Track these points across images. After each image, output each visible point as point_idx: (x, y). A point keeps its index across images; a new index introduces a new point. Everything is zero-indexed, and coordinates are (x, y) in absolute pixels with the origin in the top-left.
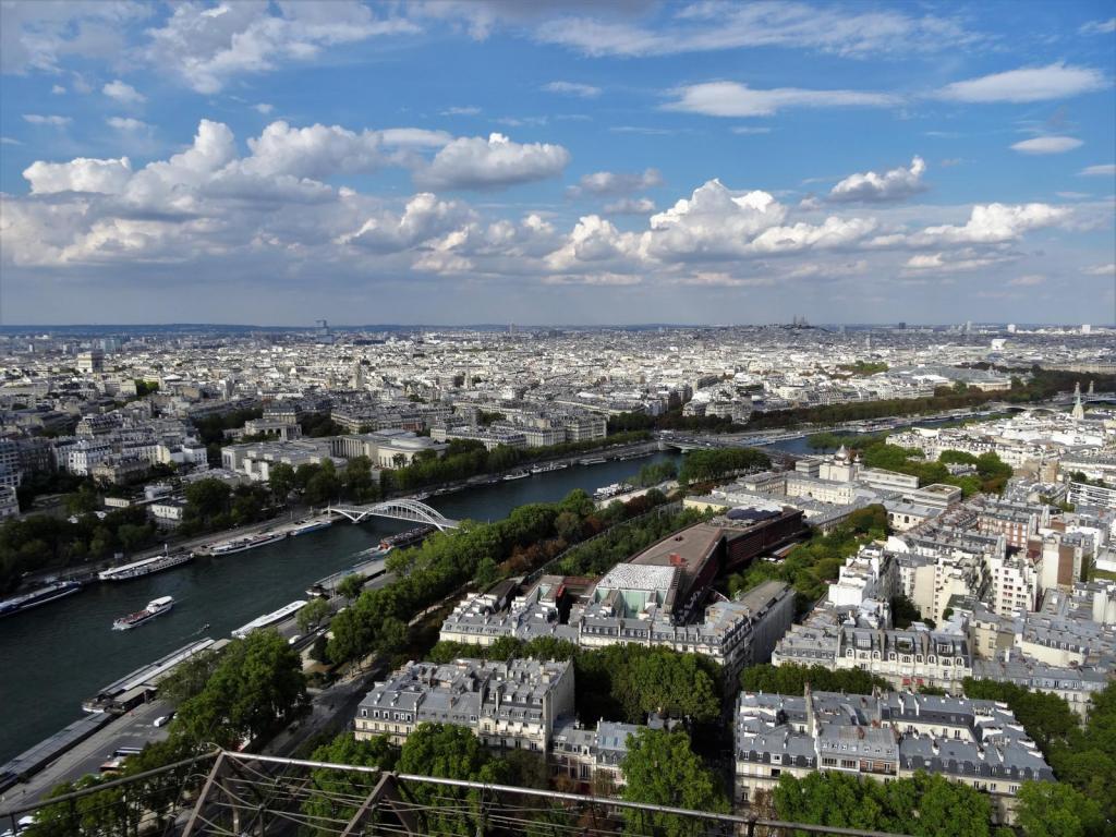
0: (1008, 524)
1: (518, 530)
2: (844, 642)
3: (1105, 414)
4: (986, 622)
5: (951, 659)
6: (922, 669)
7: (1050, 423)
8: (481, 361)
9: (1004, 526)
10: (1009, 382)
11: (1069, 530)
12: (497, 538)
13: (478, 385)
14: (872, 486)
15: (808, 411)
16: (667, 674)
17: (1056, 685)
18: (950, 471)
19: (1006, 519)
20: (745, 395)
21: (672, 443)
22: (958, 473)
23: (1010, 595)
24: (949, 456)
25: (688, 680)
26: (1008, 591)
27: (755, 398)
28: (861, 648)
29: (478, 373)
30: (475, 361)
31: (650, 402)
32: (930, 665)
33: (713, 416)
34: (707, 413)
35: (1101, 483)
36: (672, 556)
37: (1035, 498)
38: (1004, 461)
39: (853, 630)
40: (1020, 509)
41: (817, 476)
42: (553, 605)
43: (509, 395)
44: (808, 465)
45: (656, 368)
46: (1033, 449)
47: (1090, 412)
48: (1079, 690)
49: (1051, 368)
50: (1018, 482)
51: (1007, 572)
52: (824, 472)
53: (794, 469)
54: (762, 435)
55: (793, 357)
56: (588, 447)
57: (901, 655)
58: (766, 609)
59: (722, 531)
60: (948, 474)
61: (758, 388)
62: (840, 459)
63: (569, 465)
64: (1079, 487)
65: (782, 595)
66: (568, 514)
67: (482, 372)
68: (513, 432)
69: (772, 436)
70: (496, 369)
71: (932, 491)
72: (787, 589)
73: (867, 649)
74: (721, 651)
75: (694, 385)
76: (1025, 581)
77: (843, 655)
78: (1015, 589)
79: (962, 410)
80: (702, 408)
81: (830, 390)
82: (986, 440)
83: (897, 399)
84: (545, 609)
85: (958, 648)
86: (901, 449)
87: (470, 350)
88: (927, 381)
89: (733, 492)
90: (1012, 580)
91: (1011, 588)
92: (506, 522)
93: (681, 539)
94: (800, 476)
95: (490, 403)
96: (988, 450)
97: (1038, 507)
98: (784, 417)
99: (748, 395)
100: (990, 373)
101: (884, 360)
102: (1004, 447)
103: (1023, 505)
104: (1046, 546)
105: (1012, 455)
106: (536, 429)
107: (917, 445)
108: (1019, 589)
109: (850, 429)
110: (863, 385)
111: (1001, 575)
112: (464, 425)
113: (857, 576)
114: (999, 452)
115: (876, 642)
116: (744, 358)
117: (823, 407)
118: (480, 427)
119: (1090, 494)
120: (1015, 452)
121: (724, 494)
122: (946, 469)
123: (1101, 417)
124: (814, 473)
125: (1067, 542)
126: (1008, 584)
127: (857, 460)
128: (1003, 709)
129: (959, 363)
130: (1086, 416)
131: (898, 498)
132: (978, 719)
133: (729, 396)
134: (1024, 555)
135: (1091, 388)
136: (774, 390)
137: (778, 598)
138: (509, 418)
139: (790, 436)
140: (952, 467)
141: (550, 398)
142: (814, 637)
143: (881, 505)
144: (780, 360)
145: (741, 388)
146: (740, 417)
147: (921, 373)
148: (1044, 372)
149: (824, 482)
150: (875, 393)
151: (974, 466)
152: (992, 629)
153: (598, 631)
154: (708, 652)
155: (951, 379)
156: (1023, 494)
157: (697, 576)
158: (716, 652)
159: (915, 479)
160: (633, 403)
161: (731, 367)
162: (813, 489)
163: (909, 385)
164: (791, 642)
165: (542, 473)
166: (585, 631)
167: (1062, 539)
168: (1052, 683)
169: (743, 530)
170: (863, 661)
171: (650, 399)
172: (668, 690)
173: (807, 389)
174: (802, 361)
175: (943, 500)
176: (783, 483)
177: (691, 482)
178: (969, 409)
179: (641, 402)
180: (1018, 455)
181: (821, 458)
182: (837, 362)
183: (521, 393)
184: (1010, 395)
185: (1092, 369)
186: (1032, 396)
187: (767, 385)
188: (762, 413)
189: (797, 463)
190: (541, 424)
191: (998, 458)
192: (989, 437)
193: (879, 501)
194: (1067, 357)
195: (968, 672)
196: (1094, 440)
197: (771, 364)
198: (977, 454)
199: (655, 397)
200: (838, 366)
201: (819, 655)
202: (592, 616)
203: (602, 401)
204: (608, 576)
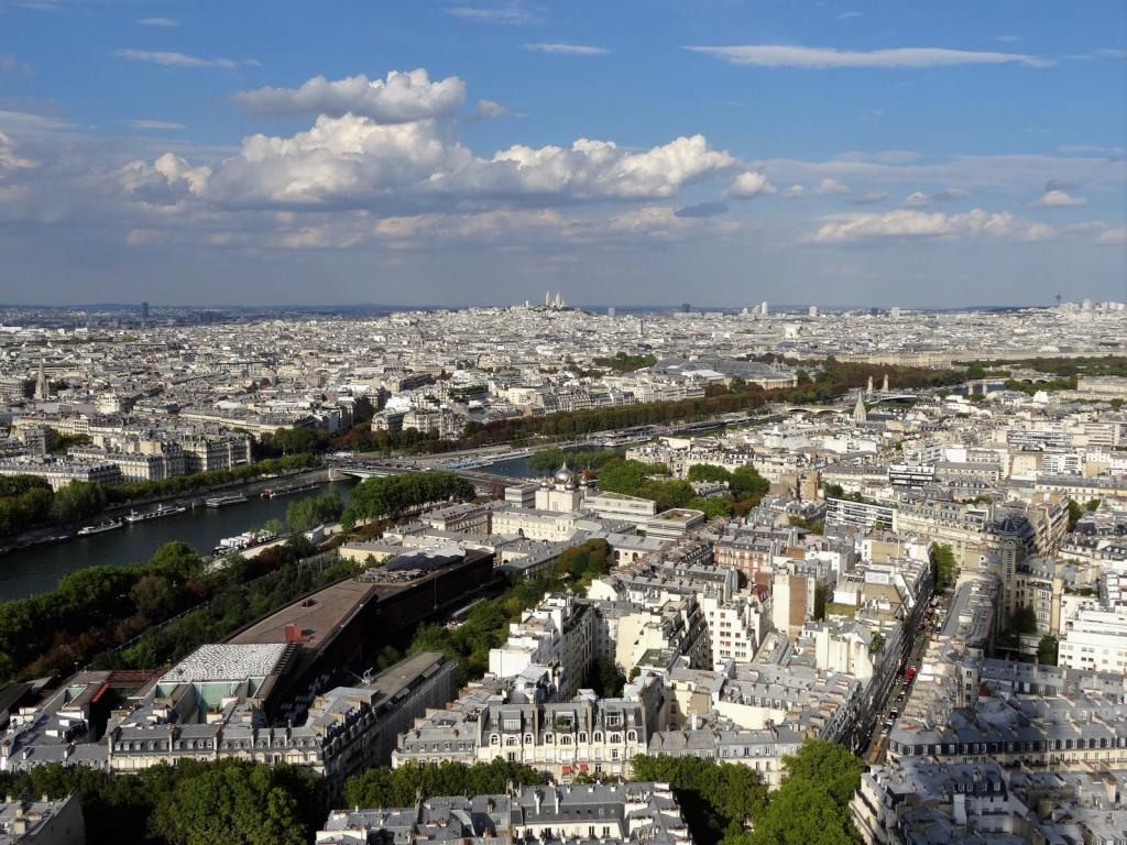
0: (747, 555)
1: (63, 608)
2: (486, 725)
3: (889, 413)
4: (682, 681)
5: (621, 734)
6: (587, 751)
7: (824, 426)
8: (78, 357)
9: (742, 557)
10: (795, 378)
11: (808, 556)
12: (23, 622)
13: (63, 394)
14: (602, 515)
15: (543, 419)
16: (224, 798)
17: (747, 752)
18: (697, 490)
19: (744, 549)
20: (461, 401)
21: (348, 470)
22: (706, 493)
23: (728, 644)
24: (699, 472)
25: (256, 803)
26: (725, 639)
27: (474, 403)
28: (509, 732)
29: (66, 376)
30: (69, 358)
31: (325, 413)
32: (596, 744)
33: (412, 431)
34: (405, 427)
35: (858, 497)
36: (287, 628)
37: (783, 520)
38: (764, 475)
39: (502, 708)
40: (763, 535)
41: (534, 507)
42: (79, 716)
43: (109, 406)
44: (520, 491)
45: (347, 366)
46: (795, 459)
47: (873, 411)
48: (772, 756)
49: (848, 360)
50: (771, 500)
51: (723, 615)
52: (542, 500)
53: (503, 498)
54: (477, 455)
55: (539, 349)
56: (220, 482)
57: (560, 736)
58: (407, 691)
59: (374, 588)
60: (694, 495)
61: (480, 391)
62: (561, 482)
63: (189, 509)
64: (836, 503)
65: (432, 671)
66: (152, 578)
67: (76, 374)
68: (103, 460)
69: (491, 455)
70: (99, 369)
71: (668, 518)
72: (442, 662)
73: (516, 732)
74: (322, 757)
75: (393, 388)
76: (744, 625)
77: (485, 744)
78: (733, 635)
79: (737, 414)
80: (397, 420)
81: (574, 391)
82: (744, 449)
83: (658, 401)
84: (65, 723)
85: (631, 718)
86: (643, 465)
87: (65, 342)
88: (698, 377)
89: (413, 533)
90: (729, 625)
91: (729, 634)
92: (41, 598)
93: (311, 603)
94: (509, 507)
95: (72, 420)
96: (745, 463)
97: (784, 531)
98: (509, 429)
99: (464, 401)
100: (773, 368)
101: (653, 353)
102: (763, 457)
103: (767, 530)
104: (777, 578)
105: (771, 467)
106: (138, 457)
107: (663, 459)
108: (738, 635)
109: (595, 442)
110: (618, 384)
111: (717, 619)
112: (20, 454)
113: (527, 635)
114: (757, 465)
115: (528, 721)
116: (474, 351)
117: (562, 414)
118: (48, 456)
119: (848, 512)
120: (774, 463)
121: (399, 537)
122: (691, 489)
123: (883, 418)
124: (529, 501)
125: (803, 572)
126: (725, 629)
127: (583, 482)
128: (662, 791)
129: (744, 355)
130: (869, 417)
131: (630, 529)
132: (629, 808)
133: (437, 402)
134: (749, 592)
135: (886, 383)
136: (502, 393)
137: (426, 675)
138: (98, 441)
139: (516, 454)
140: (697, 486)
141: (174, 410)
142: (452, 723)
143: (603, 540)
144: (521, 352)
145: (457, 390)
146: (451, 432)
147: (692, 367)
148: (839, 364)
149: (540, 514)
150: (632, 394)
151: (726, 484)
152: (689, 689)
153: (138, 747)
154: (301, 760)
155: (728, 375)
156: (770, 516)
157: (320, 653)
158: (313, 758)
159: (651, 504)
160: (297, 415)
161: (452, 363)
162: (525, 524)
163: (673, 384)
164: (418, 734)
165: (144, 521)
166: (118, 748)
167: (796, 568)
168: (741, 750)
169: (404, 584)
170: (511, 749)
171: (324, 409)
172: (229, 821)
173: (545, 391)
174: (550, 353)
175: (678, 528)
176: (485, 517)
177: (359, 523)
178: (745, 413)
179: (310, 413)
180: (778, 467)
181: (538, 480)
182: (595, 355)
183: (128, 404)
184: (793, 394)
185: (891, 361)
186: (818, 394)
187: (492, 386)
188: (481, 424)
189: (506, 490)
190: (147, 448)
191: (756, 473)
192: (748, 446)
193: (602, 535)
194: (867, 345)
195: (642, 749)
196: (868, 446)
197: (508, 359)
198: (731, 468)
199: (333, 405)
200: (595, 360)
201: (454, 746)
202: (133, 725)
203: (252, 413)
204: (181, 666)
